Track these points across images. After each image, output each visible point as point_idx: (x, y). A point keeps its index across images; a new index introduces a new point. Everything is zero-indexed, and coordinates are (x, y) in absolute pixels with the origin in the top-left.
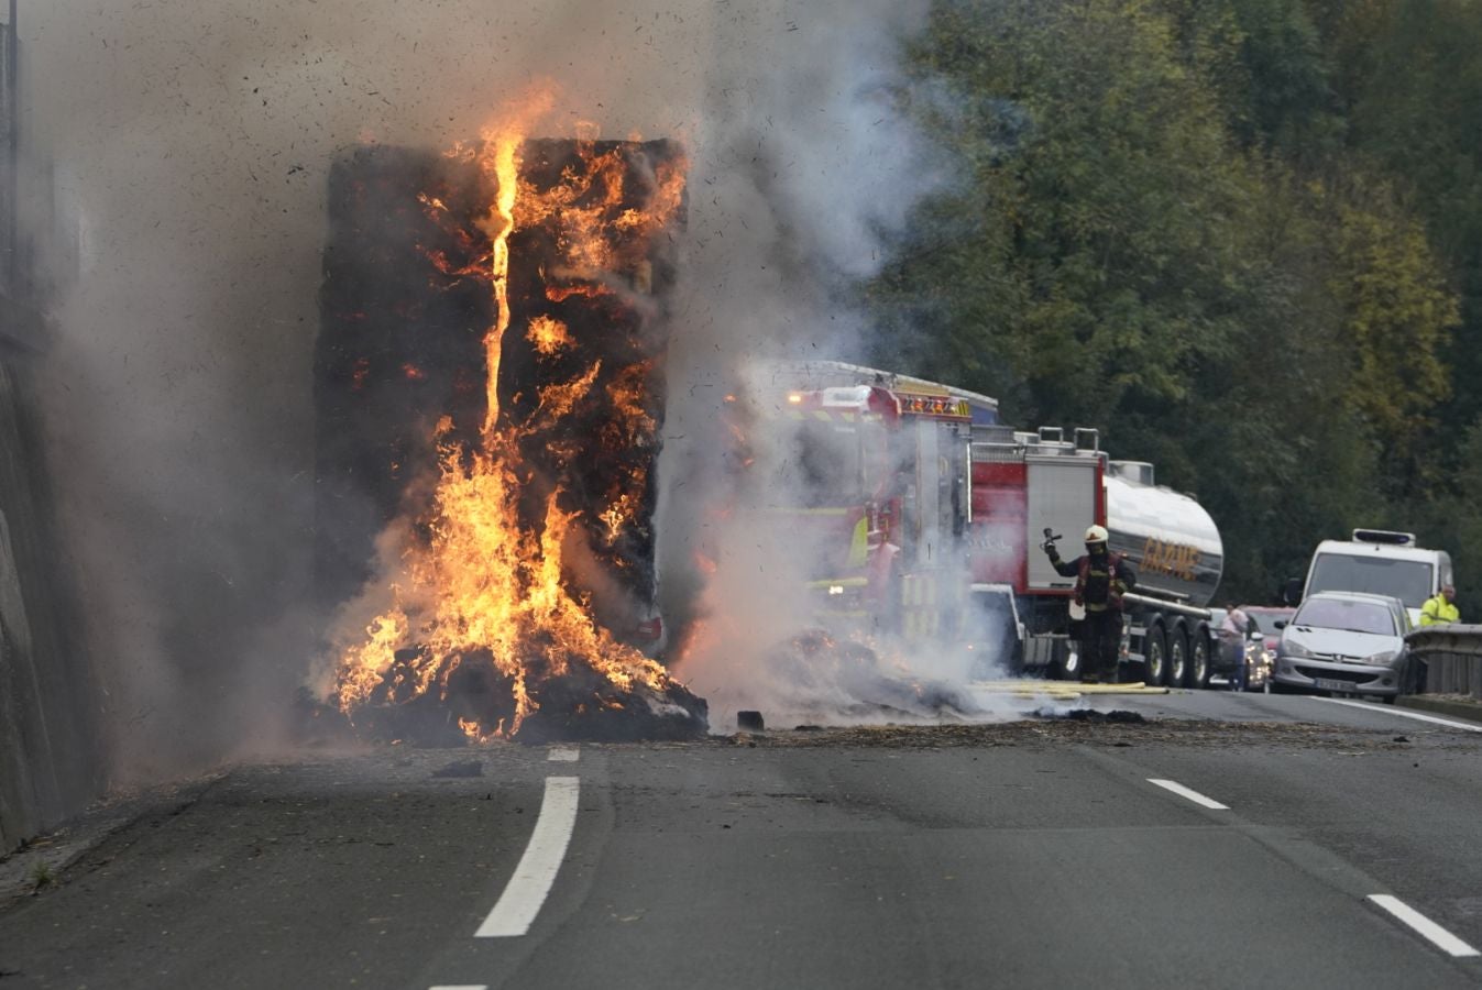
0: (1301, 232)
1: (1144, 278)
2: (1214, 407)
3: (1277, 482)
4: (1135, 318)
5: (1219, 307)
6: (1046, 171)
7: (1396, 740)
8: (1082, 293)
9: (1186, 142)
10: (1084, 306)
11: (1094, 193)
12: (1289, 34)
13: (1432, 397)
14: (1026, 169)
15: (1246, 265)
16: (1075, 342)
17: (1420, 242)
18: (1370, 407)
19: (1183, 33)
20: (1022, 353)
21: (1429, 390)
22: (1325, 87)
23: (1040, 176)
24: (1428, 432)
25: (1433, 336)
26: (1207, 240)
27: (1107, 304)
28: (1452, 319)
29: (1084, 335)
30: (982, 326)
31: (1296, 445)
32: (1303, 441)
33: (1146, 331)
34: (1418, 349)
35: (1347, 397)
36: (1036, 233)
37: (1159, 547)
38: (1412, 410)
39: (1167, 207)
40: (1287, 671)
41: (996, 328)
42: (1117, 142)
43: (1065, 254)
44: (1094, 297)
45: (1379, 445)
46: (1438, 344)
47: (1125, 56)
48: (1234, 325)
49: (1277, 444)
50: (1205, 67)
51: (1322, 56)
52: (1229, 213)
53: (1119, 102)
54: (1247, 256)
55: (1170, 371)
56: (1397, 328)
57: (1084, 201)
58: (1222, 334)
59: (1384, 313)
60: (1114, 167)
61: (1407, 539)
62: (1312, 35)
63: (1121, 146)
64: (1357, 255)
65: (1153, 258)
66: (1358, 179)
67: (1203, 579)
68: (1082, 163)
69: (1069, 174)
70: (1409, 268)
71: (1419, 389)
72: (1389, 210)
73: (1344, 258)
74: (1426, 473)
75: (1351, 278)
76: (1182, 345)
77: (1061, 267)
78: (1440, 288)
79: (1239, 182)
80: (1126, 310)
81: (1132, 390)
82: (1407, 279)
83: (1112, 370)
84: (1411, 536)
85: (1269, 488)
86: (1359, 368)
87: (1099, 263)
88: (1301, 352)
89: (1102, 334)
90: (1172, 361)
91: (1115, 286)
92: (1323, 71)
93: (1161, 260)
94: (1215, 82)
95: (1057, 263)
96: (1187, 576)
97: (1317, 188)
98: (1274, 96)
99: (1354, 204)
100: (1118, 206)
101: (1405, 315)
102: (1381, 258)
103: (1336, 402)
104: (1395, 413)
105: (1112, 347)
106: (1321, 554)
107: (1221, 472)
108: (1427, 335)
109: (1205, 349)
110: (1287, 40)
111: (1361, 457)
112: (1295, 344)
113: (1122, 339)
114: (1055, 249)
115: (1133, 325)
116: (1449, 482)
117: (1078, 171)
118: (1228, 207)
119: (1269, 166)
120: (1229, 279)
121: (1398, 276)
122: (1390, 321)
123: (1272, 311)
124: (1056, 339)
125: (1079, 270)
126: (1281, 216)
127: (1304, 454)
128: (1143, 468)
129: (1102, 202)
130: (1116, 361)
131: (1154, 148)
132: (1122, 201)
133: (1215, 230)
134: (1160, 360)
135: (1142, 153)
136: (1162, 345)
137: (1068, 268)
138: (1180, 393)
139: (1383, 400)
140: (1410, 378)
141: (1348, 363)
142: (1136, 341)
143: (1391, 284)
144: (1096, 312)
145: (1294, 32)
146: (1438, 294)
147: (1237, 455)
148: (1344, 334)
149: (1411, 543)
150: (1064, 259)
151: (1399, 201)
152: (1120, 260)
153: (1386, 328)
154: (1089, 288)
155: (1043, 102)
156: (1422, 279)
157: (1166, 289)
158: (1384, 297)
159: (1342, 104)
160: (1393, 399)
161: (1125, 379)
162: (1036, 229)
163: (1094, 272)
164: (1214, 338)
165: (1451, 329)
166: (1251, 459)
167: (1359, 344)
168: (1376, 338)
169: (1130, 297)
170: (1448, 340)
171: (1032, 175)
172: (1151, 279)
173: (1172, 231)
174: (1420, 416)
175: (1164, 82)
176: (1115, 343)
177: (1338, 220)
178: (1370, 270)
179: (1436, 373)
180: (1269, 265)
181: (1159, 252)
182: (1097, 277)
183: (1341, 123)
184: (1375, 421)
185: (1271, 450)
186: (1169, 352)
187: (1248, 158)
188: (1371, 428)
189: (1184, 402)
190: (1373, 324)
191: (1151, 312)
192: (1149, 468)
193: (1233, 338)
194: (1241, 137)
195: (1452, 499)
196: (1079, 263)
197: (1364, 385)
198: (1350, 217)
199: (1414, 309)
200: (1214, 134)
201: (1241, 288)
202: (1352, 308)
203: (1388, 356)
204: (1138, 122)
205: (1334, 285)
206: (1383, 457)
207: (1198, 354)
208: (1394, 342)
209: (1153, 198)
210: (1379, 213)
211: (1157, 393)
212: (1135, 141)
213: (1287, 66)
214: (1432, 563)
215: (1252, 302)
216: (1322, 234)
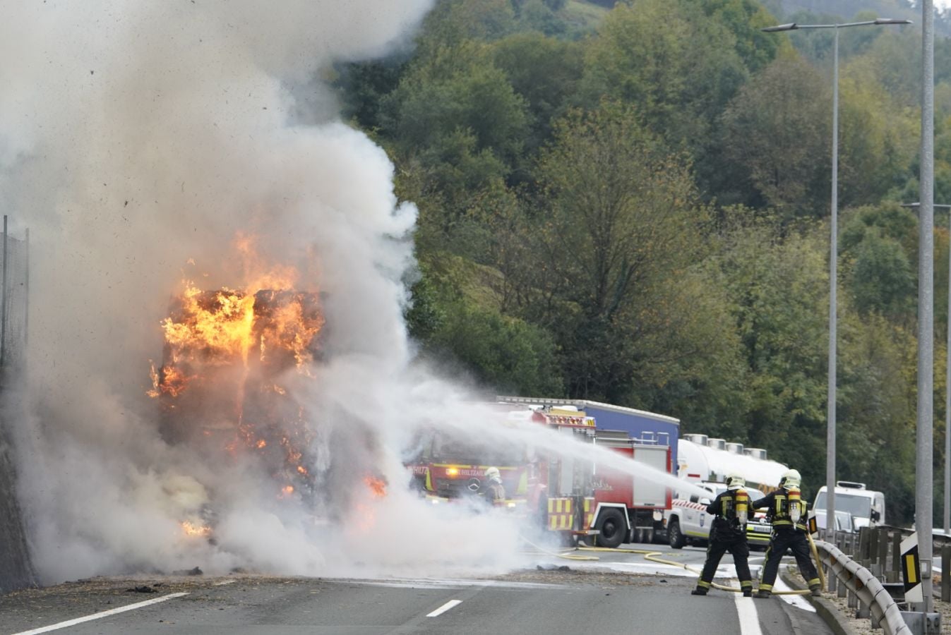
1: (807, 367)
4: (803, 384)
6: (765, 318)
8: (780, 373)
10: (780, 379)
11: (786, 329)
12: (896, 261)
14: (756, 318)
16: (773, 395)
23: (762, 321)
27: (790, 378)
29: (777, 391)
30: (724, 386)
31: (878, 443)
32: (881, 441)
33: (808, 390)
35: (910, 422)
36: (760, 346)
41: (732, 387)
42: (798, 306)
43: (772, 355)
44: (784, 375)
47: (802, 268)
49: (868, 443)
51: (909, 271)
53: (799, 289)
57: (780, 332)
60: (796, 317)
61: (861, 486)
63: (799, 308)
65: (810, 358)
68: (780, 315)
69: (776, 321)
77: (770, 361)
80: (799, 380)
81: (799, 417)
83: (790, 407)
85: (865, 462)
87: (787, 360)
88: (881, 402)
89: (787, 391)
90: (819, 404)
91: (795, 370)
92: (911, 278)
93: (814, 359)
95: (768, 359)
97: (900, 330)
98: (889, 288)
99: (915, 337)
100: (797, 334)
105: (791, 397)
110: (895, 264)
112: (879, 398)
113: (796, 394)
114: (768, 353)
115: (802, 387)
117: (779, 319)
119: (877, 319)
123: (868, 383)
124: (764, 393)
125: (778, 362)
127: (881, 448)
128: (762, 452)
129: (789, 333)
130: (794, 403)
131: (814, 309)
132: (798, 332)
133: (842, 346)
134: (814, 404)
136: (815, 397)
137: (773, 361)
142: (803, 395)
144: (785, 381)
145: (899, 261)
150: (772, 357)
151: (936, 336)
152: (797, 359)
154: (783, 371)
155: (765, 288)
161: (795, 412)
162: (760, 344)
163: (784, 364)
166: (856, 449)
169: (801, 375)
171: (759, 320)
172: (810, 368)
173: (820, 346)
176: (793, 395)
180: (868, 362)
181: (814, 355)
182: (786, 366)
185: (865, 445)
186: (818, 399)
191: (810, 381)
192: (765, 452)
196: (778, 360)
201: (853, 373)
204: (807, 298)
209: (813, 331)
211: (812, 418)
212: (806, 306)
213: (895, 275)
214: (870, 498)
215: (858, 379)
216: (901, 350)
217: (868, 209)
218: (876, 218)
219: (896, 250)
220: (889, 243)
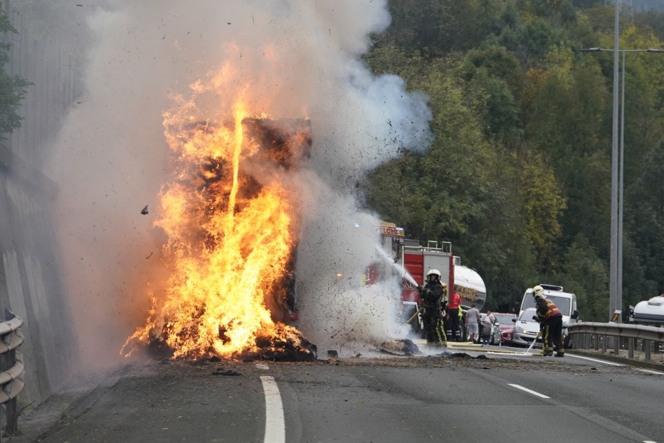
0: (509, 171)
1: (451, 186)
2: (476, 236)
3: (499, 266)
4: (447, 201)
5: (478, 199)
7: (592, 369)
8: (427, 191)
9: (467, 136)
10: (427, 196)
12: (503, 97)
13: (555, 236)
15: (488, 183)
16: (424, 210)
17: (552, 176)
18: (532, 239)
19: (466, 93)
20: (404, 214)
21: (554, 233)
22: (516, 118)
24: (554, 249)
25: (556, 212)
26: (474, 173)
27: (437, 196)
28: (564, 206)
29: (428, 207)
30: (389, 202)
31: (507, 252)
32: (509, 250)
33: (451, 207)
34: (550, 217)
35: (524, 234)
36: (409, 168)
37: (462, 288)
38: (547, 240)
39: (460, 160)
40: (517, 338)
41: (395, 203)
43: (421, 177)
45: (536, 252)
46: (558, 215)
47: (444, 102)
48: (484, 205)
49: (499, 251)
50: (475, 107)
51: (514, 106)
52: (482, 163)
53: (442, 119)
54: (488, 180)
55: (461, 222)
56: (543, 209)
58: (479, 209)
59: (538, 203)
61: (560, 289)
62: (511, 98)
64: (528, 181)
65: (454, 179)
66: (529, 152)
67: (479, 302)
70: (548, 186)
71: (550, 233)
72: (541, 164)
73: (524, 182)
74: (553, 264)
75: (526, 189)
76: (465, 213)
77: (419, 181)
78: (559, 194)
79: (486, 151)
80: (443, 198)
81: (446, 228)
82: (547, 191)
83: (438, 221)
84: (562, 287)
85: (496, 268)
86: (528, 224)
87: (434, 181)
88: (509, 217)
89: (434, 207)
90: (460, 218)
91: (440, 190)
92: (515, 111)
93: (457, 180)
94: (478, 114)
95: (418, 180)
96: (473, 301)
97: (515, 155)
98: (497, 120)
99: (528, 162)
100: (441, 159)
101: (546, 204)
102: (538, 182)
103: (520, 236)
104: (541, 241)
105: (438, 212)
106: (527, 294)
107: (478, 261)
108: (554, 212)
109: (474, 214)
110: (502, 99)
111: (529, 258)
112: (506, 214)
113: (442, 209)
114: (417, 174)
115: (446, 204)
116: (561, 268)
118: (482, 161)
119: (497, 146)
120: (482, 188)
121: (544, 189)
122: (541, 206)
123: (498, 201)
124: (417, 208)
125: (426, 183)
126: (502, 166)
127: (509, 255)
128: (456, 259)
129: (435, 157)
130: (441, 217)
131: (455, 137)
132: (443, 157)
133: (478, 170)
134: (456, 218)
135: (450, 139)
136: (457, 212)
137: (422, 182)
138: (463, 231)
139: (537, 236)
140: (547, 228)
141: (524, 222)
142: (447, 210)
143: (542, 192)
144: (432, 199)
145: (505, 96)
146: (558, 197)
147: (484, 255)
148: (523, 211)
149: (562, 290)
150: (421, 178)
151: (544, 161)
152: (442, 179)
153: (539, 209)
154: (430, 190)
156: (553, 191)
157: (458, 192)
158: (538, 197)
159: (521, 124)
160: (541, 235)
161: (443, 224)
162: (410, 166)
163: (432, 184)
164: (476, 210)
165: (562, 210)
166: (489, 256)
167: (529, 214)
168: (535, 212)
169: (445, 194)
170: (562, 214)
172: (453, 187)
173: (462, 169)
174: (551, 243)
175: (459, 113)
176: (439, 210)
177: (522, 169)
178: (533, 187)
179: (557, 227)
180: (497, 184)
181: (457, 177)
182: (433, 186)
183: (522, 131)
184: (534, 244)
185: (497, 254)
186: (460, 214)
187: (489, 143)
188: (534, 247)
189: (465, 234)
190: (534, 207)
191: (453, 199)
192: (459, 258)
193: (483, 211)
194: (487, 135)
195: (563, 274)
196: (426, 180)
197: (530, 230)
198: (526, 166)
199: (550, 202)
200: (478, 133)
201: (487, 192)
202: (526, 201)
203: (539, 219)
204: (449, 127)
205: (521, 192)
206: (538, 257)
207: (471, 216)
208: (541, 214)
209: (455, 156)
210: (537, 164)
211: (455, 230)
212: (448, 134)
213: (502, 109)
214: (569, 299)
215: (491, 197)
216: (516, 173)
217: (475, 52)
218: (483, 59)
219: (502, 87)
220: (497, 81)
